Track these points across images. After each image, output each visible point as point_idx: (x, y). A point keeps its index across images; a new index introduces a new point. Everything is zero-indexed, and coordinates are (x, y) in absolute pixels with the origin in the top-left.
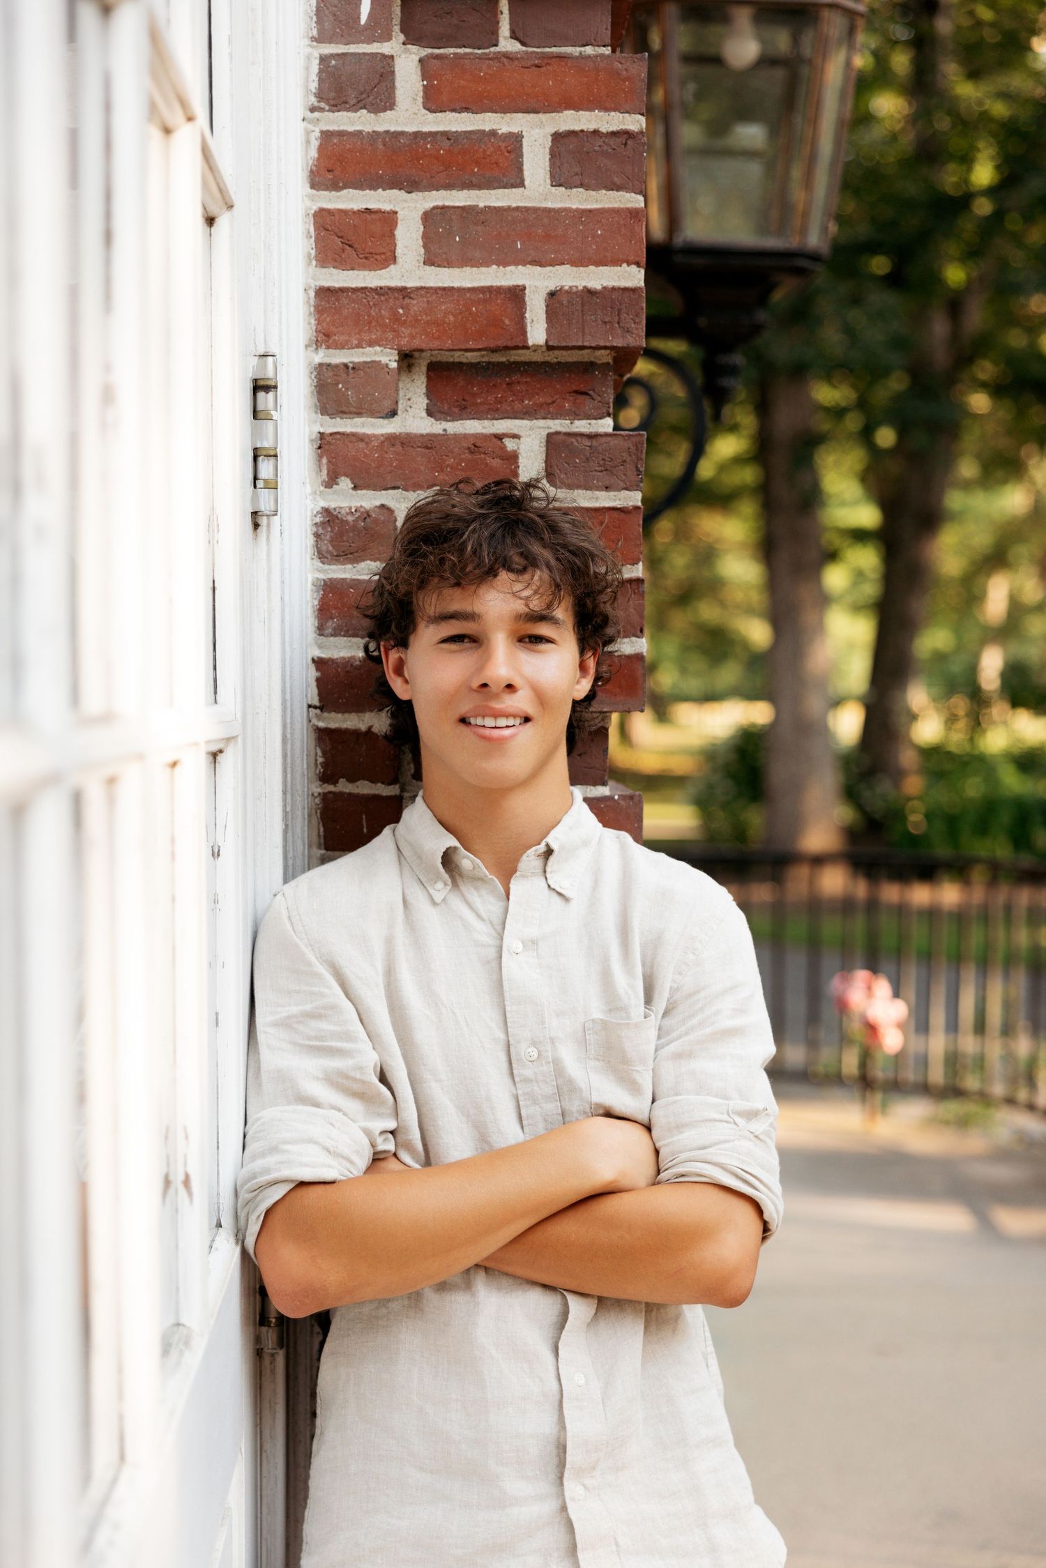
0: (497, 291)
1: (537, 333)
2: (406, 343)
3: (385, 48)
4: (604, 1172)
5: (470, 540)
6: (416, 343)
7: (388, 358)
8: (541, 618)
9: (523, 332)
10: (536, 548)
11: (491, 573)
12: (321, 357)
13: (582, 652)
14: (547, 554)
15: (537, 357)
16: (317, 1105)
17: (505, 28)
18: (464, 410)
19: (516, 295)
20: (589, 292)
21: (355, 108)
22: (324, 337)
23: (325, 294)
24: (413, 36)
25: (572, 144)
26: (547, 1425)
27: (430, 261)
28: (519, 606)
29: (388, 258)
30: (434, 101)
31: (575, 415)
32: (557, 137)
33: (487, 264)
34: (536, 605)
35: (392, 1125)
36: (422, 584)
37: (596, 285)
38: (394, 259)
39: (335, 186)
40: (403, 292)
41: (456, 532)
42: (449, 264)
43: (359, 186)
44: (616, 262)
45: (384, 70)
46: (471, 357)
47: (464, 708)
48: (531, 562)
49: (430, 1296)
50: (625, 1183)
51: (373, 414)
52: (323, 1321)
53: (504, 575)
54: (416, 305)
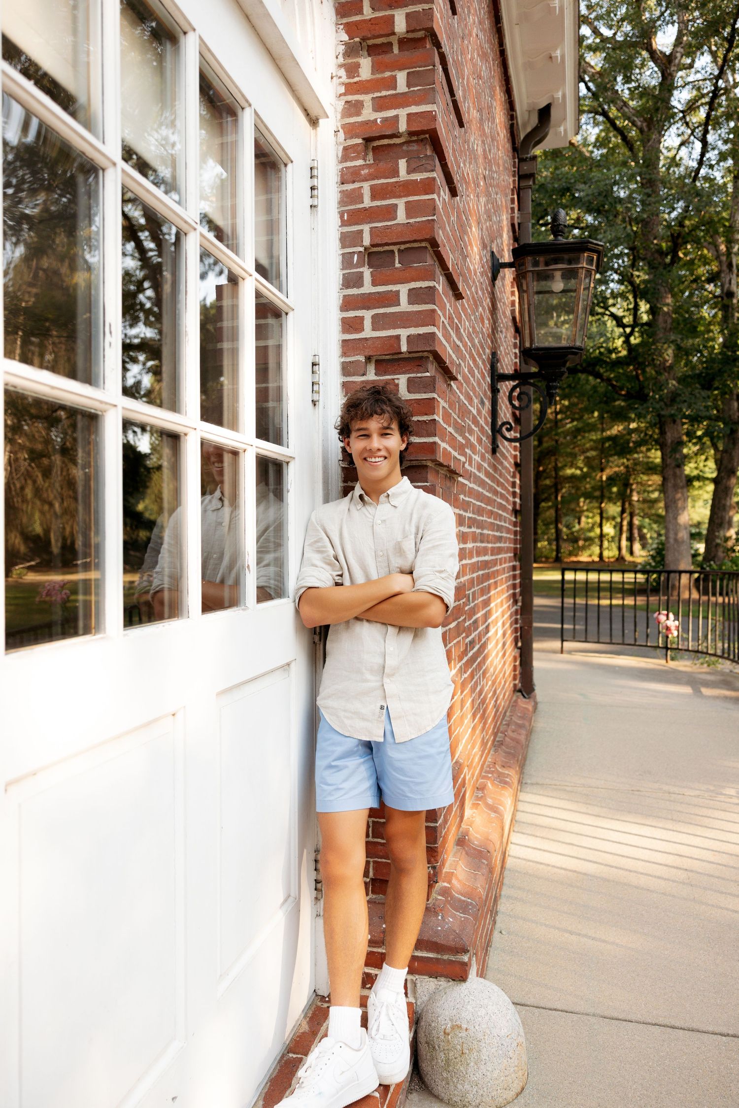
0: (393, 336)
1: (404, 348)
2: (368, 353)
3: (361, 270)
4: (397, 588)
5: (364, 406)
6: (370, 354)
7: (362, 359)
8: (388, 428)
9: (400, 348)
10: (385, 407)
11: (371, 415)
12: (343, 360)
13: (402, 436)
14: (389, 409)
15: (407, 356)
16: (317, 567)
17: (397, 261)
18: (386, 373)
19: (398, 337)
20: (419, 335)
21: (352, 287)
22: (344, 354)
23: (344, 341)
24: (370, 266)
25: (414, 292)
26: (380, 661)
27: (373, 330)
28: (380, 425)
29: (362, 329)
30: (374, 283)
31: (418, 372)
32: (410, 290)
33: (389, 329)
34: (385, 424)
35: (340, 573)
36: (352, 420)
37: (421, 332)
38: (363, 330)
39: (347, 310)
40: (366, 339)
41: (360, 404)
42: (379, 330)
43: (353, 310)
44: (427, 325)
45: (361, 276)
46: (388, 357)
47: (365, 455)
48: (383, 412)
49: (352, 621)
50: (402, 591)
51: (358, 375)
52: (327, 627)
53: (375, 416)
54: (369, 343)
